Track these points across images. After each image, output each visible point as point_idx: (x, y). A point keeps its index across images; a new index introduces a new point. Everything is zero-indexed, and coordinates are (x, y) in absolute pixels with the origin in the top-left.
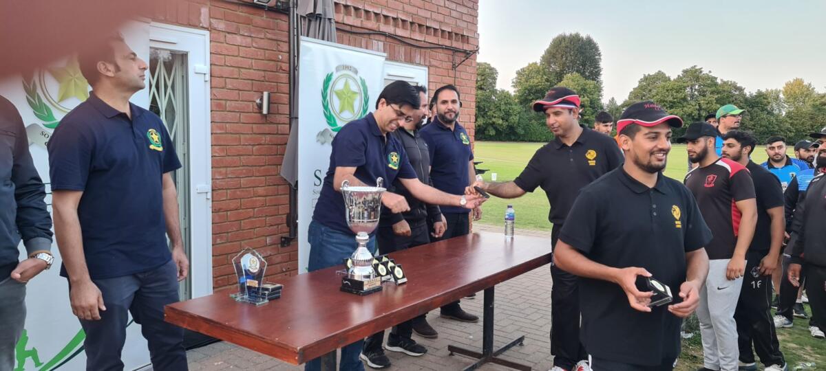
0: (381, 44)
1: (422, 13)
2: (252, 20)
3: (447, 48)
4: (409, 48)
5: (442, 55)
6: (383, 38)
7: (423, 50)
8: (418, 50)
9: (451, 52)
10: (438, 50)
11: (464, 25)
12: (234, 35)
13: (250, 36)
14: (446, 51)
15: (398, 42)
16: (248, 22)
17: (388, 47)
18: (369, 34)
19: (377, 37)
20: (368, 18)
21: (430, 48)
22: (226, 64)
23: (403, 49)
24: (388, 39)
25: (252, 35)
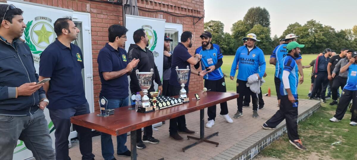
0: (162, 16)
1: (179, 2)
2: (107, 8)
3: (191, 16)
4: (174, 17)
5: (188, 19)
6: (162, 13)
7: (180, 18)
8: (178, 18)
9: (192, 18)
10: (187, 17)
11: (198, 6)
12: (100, 15)
13: (107, 15)
14: (190, 18)
15: (169, 15)
16: (106, 9)
17: (165, 17)
18: (157, 12)
19: (160, 13)
20: (156, 5)
21: (183, 16)
22: (98, 26)
23: (172, 17)
24: (165, 14)
25: (108, 14)
